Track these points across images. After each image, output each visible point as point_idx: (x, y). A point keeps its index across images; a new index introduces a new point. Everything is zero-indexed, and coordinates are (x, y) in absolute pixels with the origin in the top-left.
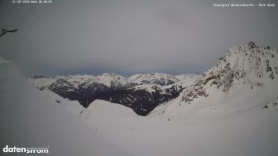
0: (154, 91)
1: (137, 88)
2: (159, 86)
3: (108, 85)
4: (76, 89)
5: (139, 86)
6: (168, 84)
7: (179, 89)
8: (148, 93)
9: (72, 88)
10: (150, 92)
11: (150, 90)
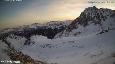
0: (54, 28)
1: (47, 28)
2: (56, 26)
3: (36, 28)
4: (23, 32)
5: (48, 27)
6: (60, 25)
7: (65, 26)
8: (52, 29)
9: (21, 31)
10: (53, 29)
11: (53, 28)
